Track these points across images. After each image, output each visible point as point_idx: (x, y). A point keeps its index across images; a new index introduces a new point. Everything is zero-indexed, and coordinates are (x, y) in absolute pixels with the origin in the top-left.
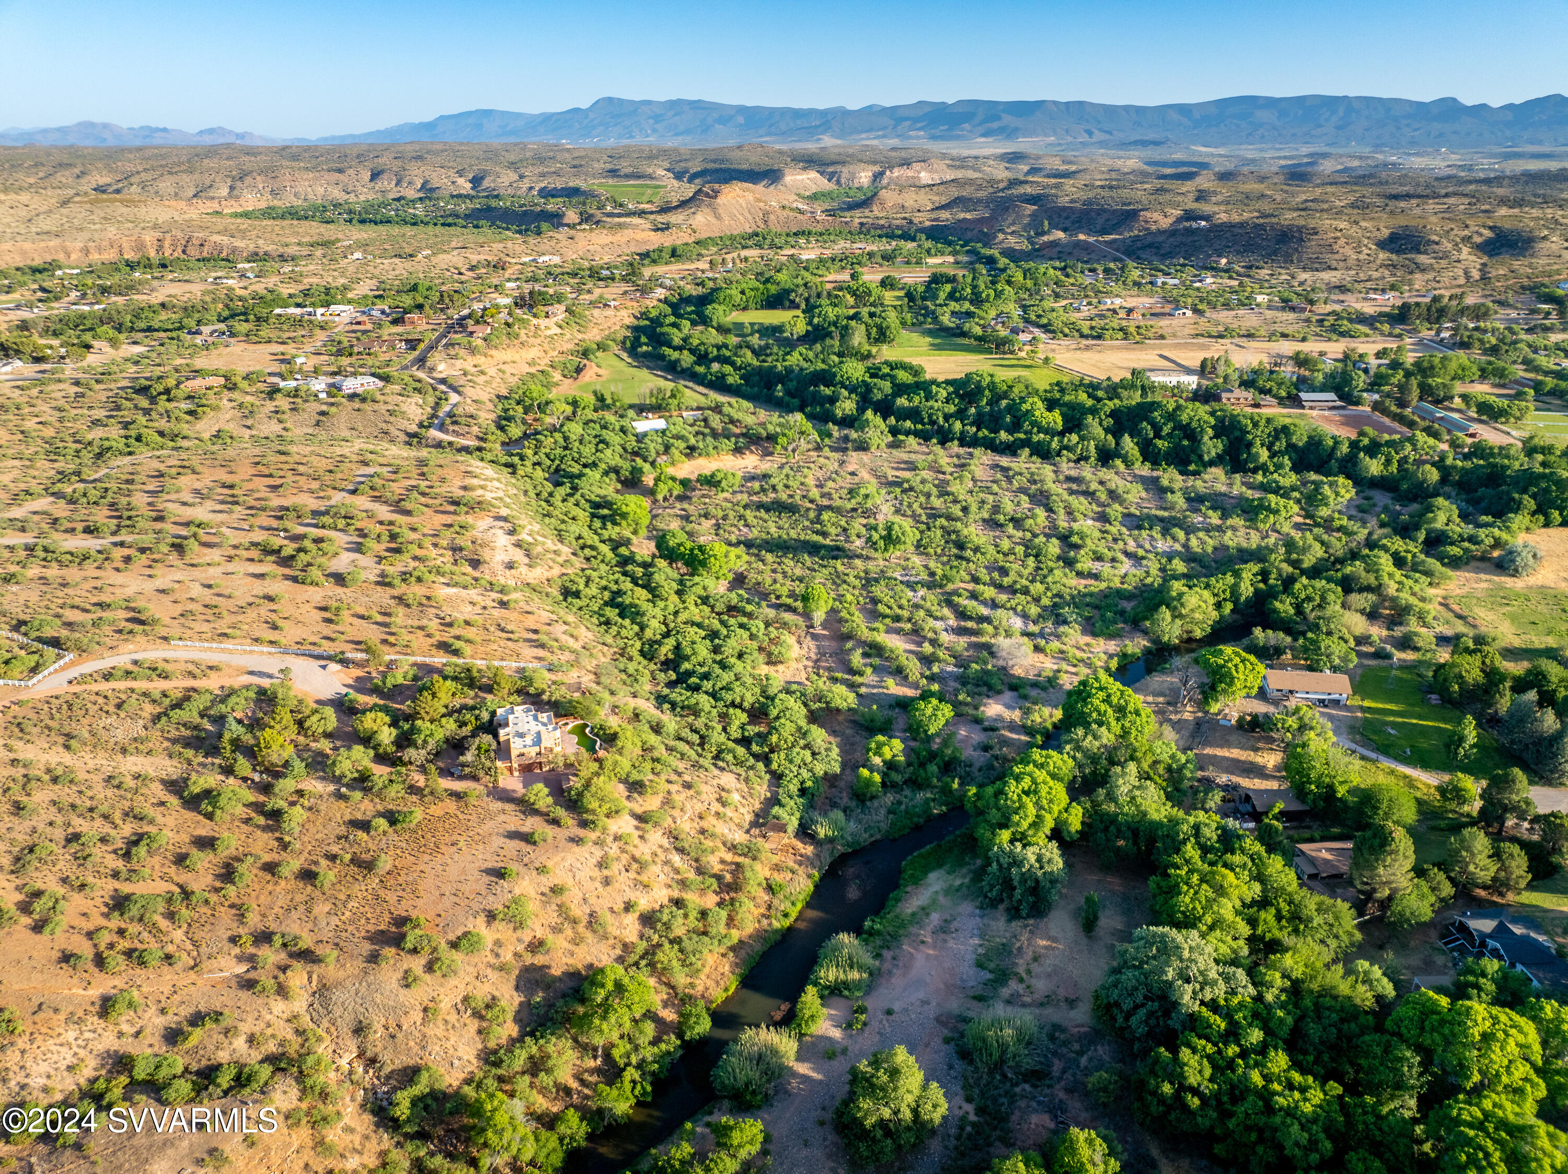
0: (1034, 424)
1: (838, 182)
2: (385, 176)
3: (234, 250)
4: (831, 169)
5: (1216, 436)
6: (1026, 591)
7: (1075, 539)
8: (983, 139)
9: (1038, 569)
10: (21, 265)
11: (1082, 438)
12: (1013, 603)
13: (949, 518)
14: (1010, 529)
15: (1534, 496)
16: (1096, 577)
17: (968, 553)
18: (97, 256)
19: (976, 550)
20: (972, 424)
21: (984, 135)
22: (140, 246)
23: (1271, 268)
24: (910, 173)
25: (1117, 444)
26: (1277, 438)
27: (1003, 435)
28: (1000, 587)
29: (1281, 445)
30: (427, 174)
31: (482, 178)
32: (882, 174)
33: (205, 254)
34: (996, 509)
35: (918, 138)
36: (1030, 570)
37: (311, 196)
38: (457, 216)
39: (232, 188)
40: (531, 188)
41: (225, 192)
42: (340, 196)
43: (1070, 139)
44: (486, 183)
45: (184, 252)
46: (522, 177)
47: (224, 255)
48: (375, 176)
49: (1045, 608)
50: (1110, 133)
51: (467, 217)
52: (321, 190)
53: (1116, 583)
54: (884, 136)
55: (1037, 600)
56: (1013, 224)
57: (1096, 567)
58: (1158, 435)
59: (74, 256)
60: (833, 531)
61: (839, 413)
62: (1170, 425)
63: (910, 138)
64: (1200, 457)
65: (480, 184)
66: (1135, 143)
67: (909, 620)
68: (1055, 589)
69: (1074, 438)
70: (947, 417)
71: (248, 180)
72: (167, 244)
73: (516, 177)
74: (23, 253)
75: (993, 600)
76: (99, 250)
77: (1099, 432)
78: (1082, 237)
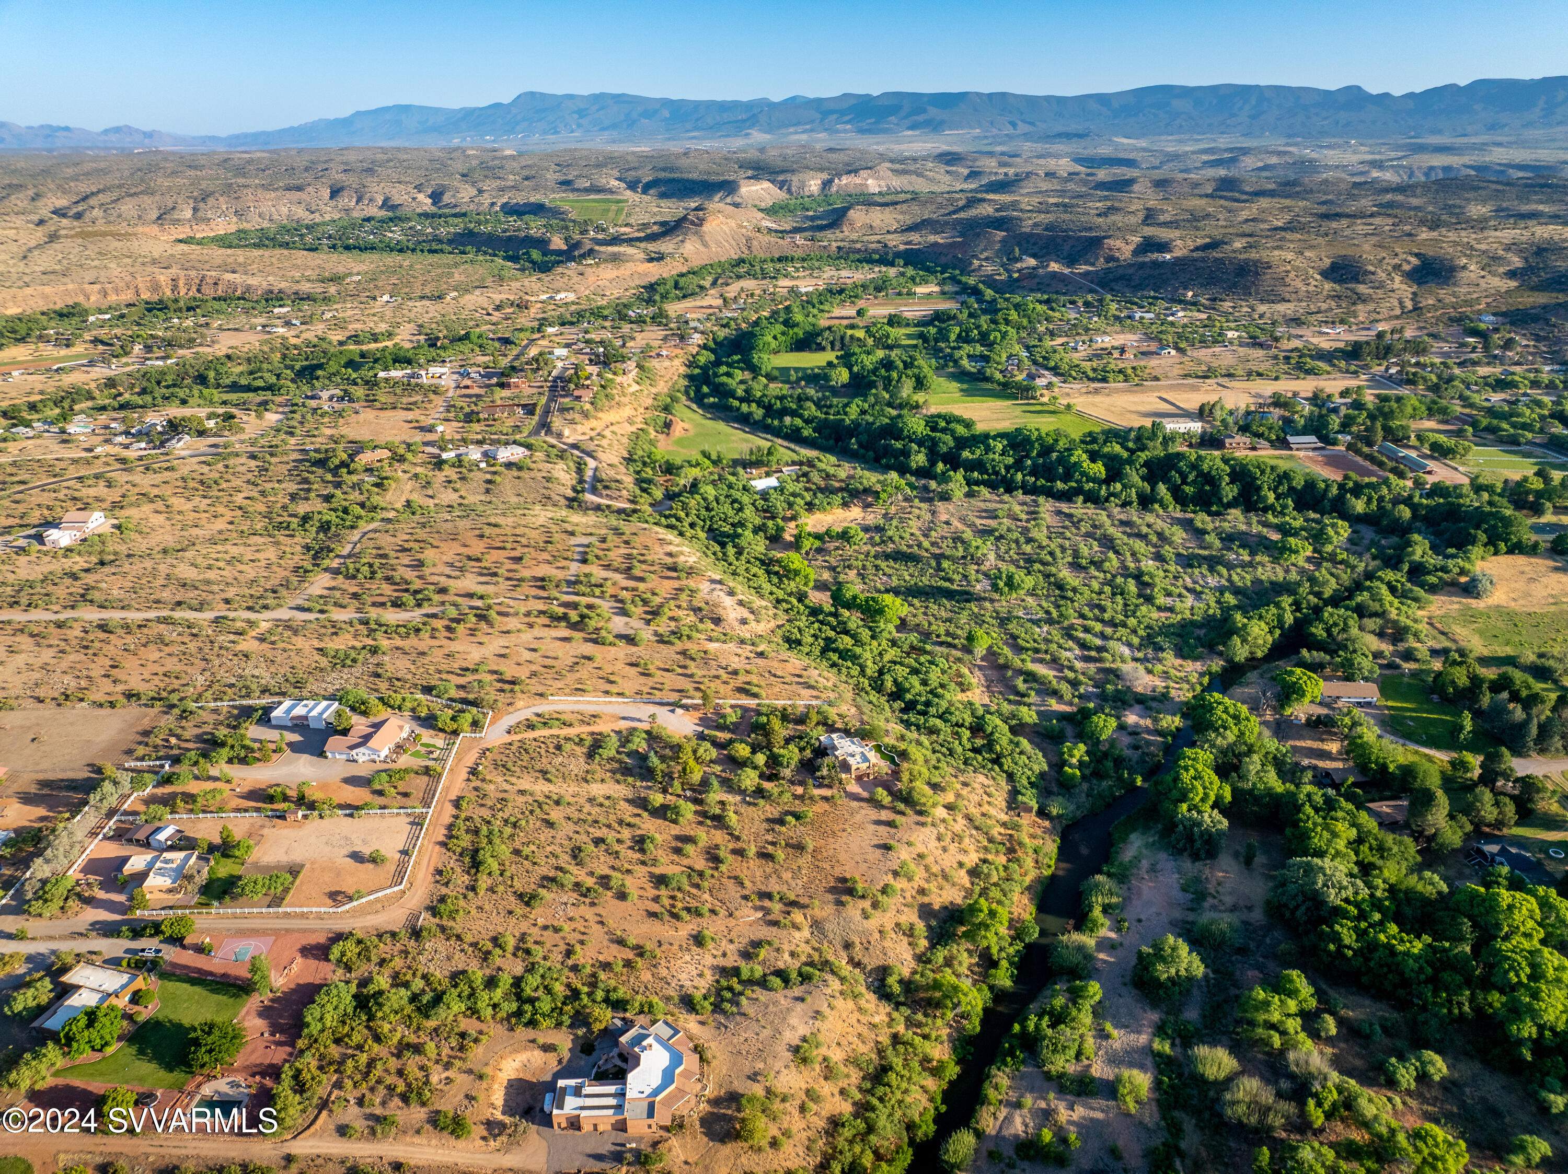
0: (1084, 474)
1: (789, 191)
2: (345, 193)
3: (248, 288)
4: (781, 178)
5: (1232, 482)
6: (1124, 625)
7: (1146, 578)
8: (910, 133)
9: (1126, 605)
10: (45, 309)
11: (1124, 487)
12: (1118, 635)
13: (1044, 563)
14: (1093, 571)
15: (1485, 531)
16: (1171, 610)
17: (1070, 594)
18: (114, 297)
19: (1074, 590)
20: (1031, 474)
21: (911, 128)
22: (155, 287)
23: (1232, 300)
24: (858, 181)
25: (1153, 490)
26: (1280, 483)
27: (1060, 485)
28: (1102, 621)
29: (1283, 488)
30: (387, 190)
31: (442, 193)
32: (830, 181)
33: (220, 293)
34: (1076, 554)
35: (845, 131)
36: (1120, 608)
37: (275, 217)
38: (440, 241)
39: (195, 210)
40: (493, 204)
41: (188, 214)
42: (307, 218)
43: (995, 131)
44: (447, 199)
45: (199, 291)
46: (480, 191)
47: (238, 293)
48: (335, 193)
49: (1142, 638)
50: (1032, 124)
51: (450, 242)
52: (285, 210)
53: (1187, 615)
54: (812, 130)
55: (1134, 632)
56: (985, 250)
57: (1169, 601)
58: (1184, 482)
59: (93, 299)
60: (957, 577)
61: (914, 465)
62: (1194, 473)
63: (838, 131)
64: (1220, 500)
65: (440, 200)
66: (1060, 135)
67: (1046, 652)
68: (1146, 621)
69: (1118, 486)
70: (1008, 468)
71: (211, 201)
72: (181, 283)
73: (475, 192)
74: (45, 297)
75: (1102, 633)
76: (117, 291)
77: (1136, 479)
78: (1054, 267)
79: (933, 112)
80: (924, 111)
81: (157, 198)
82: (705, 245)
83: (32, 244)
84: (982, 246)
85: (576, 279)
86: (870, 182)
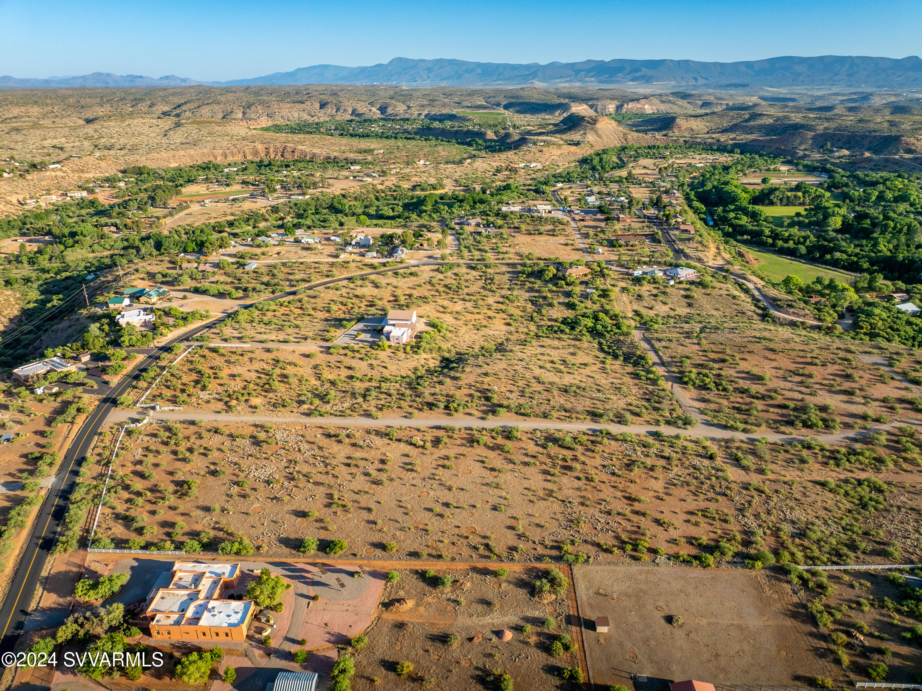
1: (596, 111)
2: (329, 106)
3: (314, 155)
4: (590, 103)
8: (631, 83)
10: (191, 164)
18: (231, 158)
21: (632, 80)
22: (256, 153)
24: (639, 106)
30: (354, 105)
31: (386, 108)
32: (621, 106)
33: (296, 157)
35: (591, 82)
37: (291, 118)
38: (409, 133)
39: (244, 113)
40: (420, 114)
41: (240, 115)
42: (311, 120)
43: (685, 83)
44: (390, 111)
45: (282, 156)
46: (409, 107)
47: (308, 158)
48: (323, 106)
50: (707, 79)
51: (416, 133)
52: (296, 115)
54: (571, 81)
59: (219, 159)
63: (586, 82)
65: (385, 112)
66: (730, 85)
71: (253, 109)
72: (271, 150)
73: (406, 108)
74: (191, 157)
76: (232, 154)
78: (867, 154)
79: (645, 71)
80: (640, 70)
81: (222, 106)
82: (600, 136)
83: (167, 128)
84: (798, 141)
85: (538, 154)
86: (646, 106)
